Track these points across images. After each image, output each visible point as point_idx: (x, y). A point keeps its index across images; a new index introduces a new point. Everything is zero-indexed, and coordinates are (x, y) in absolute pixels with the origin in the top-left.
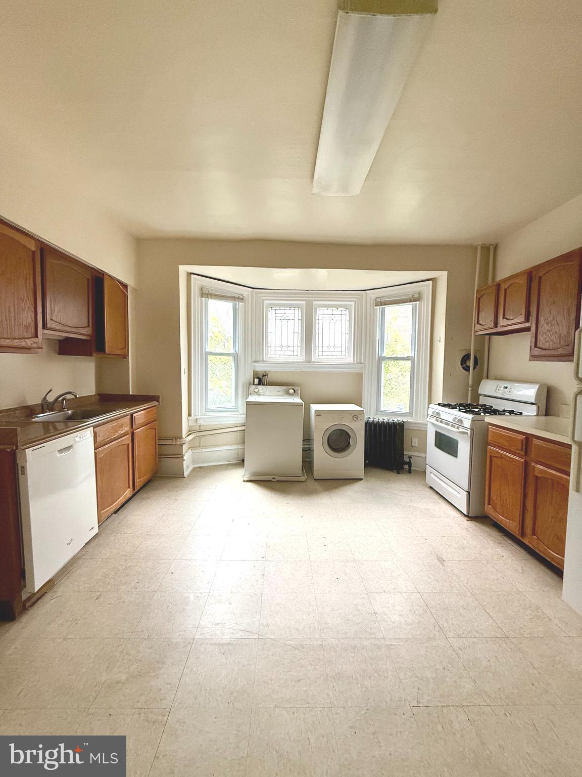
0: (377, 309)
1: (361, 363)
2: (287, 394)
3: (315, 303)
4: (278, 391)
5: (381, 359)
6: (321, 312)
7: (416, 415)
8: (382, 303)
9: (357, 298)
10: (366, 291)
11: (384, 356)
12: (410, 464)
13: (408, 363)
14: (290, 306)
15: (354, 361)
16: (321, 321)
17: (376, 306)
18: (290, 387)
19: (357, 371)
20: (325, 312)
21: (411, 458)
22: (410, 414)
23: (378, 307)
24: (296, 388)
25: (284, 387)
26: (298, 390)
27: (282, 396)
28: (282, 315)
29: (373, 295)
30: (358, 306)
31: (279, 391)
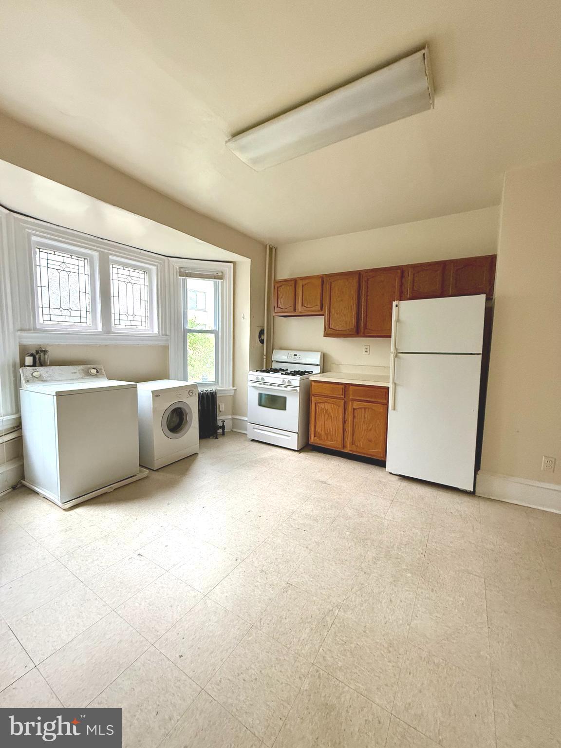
0: (180, 279)
1: (166, 335)
2: (87, 375)
3: (111, 257)
4: (72, 373)
5: (187, 331)
6: (115, 270)
7: (222, 383)
8: (186, 274)
9: (159, 263)
10: (169, 258)
11: (188, 328)
12: (223, 427)
13: (212, 336)
14: (72, 254)
15: (159, 332)
16: (116, 282)
17: (180, 276)
18: (89, 366)
19: (162, 343)
20: (120, 271)
21: (224, 421)
22: (216, 382)
23: (182, 278)
24: (98, 367)
25: (81, 367)
26: (101, 369)
27: (82, 378)
28: (60, 263)
29: (177, 263)
30: (161, 272)
31: (75, 373)
